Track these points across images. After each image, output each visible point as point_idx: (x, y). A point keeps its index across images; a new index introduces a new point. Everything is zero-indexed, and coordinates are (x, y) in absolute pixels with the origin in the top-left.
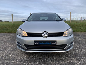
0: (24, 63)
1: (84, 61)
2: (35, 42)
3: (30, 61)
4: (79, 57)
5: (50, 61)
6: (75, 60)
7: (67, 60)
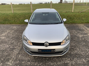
0: (31, 63)
1: (75, 61)
2: (39, 50)
3: (36, 62)
4: (72, 57)
5: (50, 62)
6: (68, 60)
7: (63, 61)
